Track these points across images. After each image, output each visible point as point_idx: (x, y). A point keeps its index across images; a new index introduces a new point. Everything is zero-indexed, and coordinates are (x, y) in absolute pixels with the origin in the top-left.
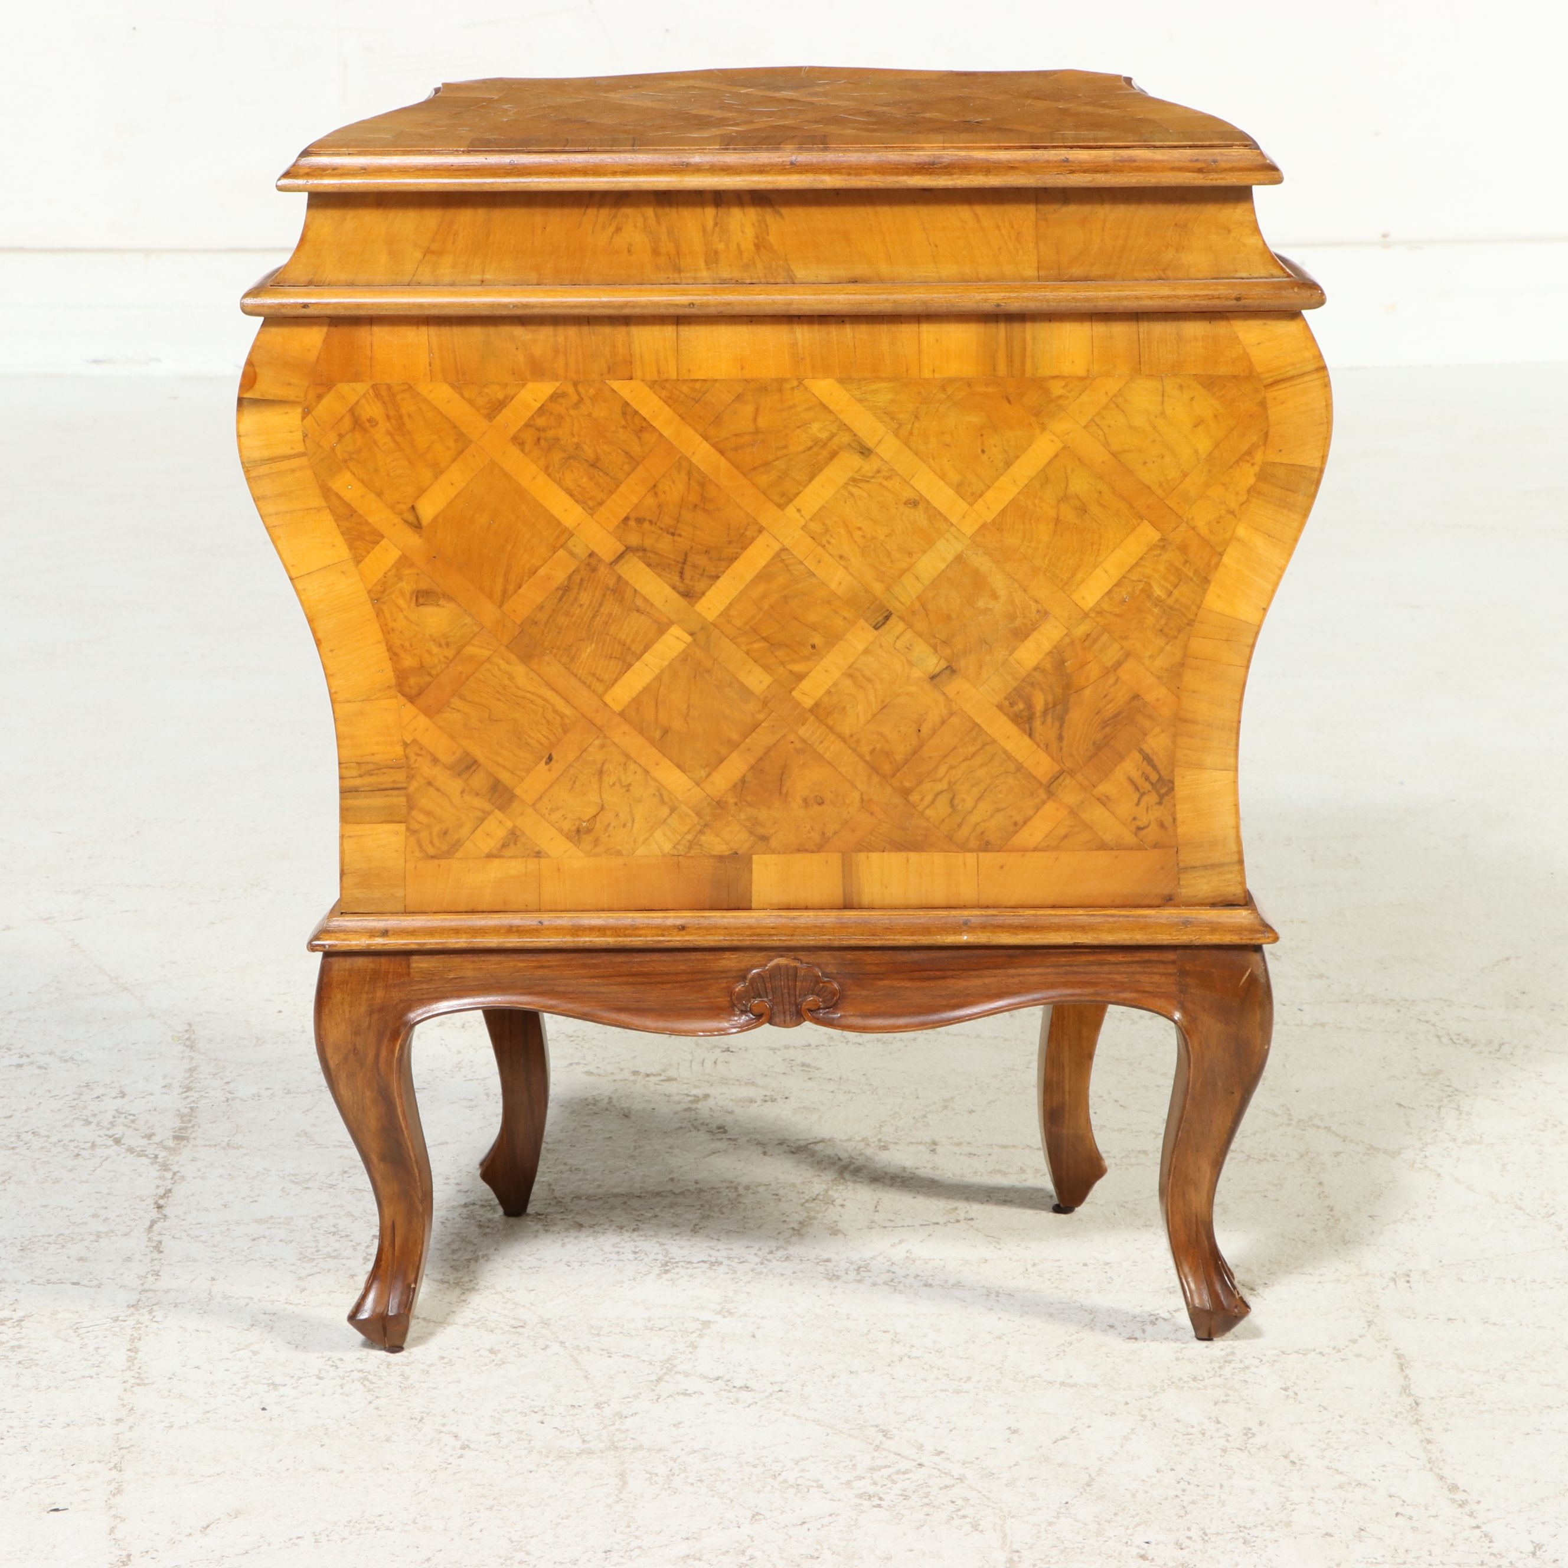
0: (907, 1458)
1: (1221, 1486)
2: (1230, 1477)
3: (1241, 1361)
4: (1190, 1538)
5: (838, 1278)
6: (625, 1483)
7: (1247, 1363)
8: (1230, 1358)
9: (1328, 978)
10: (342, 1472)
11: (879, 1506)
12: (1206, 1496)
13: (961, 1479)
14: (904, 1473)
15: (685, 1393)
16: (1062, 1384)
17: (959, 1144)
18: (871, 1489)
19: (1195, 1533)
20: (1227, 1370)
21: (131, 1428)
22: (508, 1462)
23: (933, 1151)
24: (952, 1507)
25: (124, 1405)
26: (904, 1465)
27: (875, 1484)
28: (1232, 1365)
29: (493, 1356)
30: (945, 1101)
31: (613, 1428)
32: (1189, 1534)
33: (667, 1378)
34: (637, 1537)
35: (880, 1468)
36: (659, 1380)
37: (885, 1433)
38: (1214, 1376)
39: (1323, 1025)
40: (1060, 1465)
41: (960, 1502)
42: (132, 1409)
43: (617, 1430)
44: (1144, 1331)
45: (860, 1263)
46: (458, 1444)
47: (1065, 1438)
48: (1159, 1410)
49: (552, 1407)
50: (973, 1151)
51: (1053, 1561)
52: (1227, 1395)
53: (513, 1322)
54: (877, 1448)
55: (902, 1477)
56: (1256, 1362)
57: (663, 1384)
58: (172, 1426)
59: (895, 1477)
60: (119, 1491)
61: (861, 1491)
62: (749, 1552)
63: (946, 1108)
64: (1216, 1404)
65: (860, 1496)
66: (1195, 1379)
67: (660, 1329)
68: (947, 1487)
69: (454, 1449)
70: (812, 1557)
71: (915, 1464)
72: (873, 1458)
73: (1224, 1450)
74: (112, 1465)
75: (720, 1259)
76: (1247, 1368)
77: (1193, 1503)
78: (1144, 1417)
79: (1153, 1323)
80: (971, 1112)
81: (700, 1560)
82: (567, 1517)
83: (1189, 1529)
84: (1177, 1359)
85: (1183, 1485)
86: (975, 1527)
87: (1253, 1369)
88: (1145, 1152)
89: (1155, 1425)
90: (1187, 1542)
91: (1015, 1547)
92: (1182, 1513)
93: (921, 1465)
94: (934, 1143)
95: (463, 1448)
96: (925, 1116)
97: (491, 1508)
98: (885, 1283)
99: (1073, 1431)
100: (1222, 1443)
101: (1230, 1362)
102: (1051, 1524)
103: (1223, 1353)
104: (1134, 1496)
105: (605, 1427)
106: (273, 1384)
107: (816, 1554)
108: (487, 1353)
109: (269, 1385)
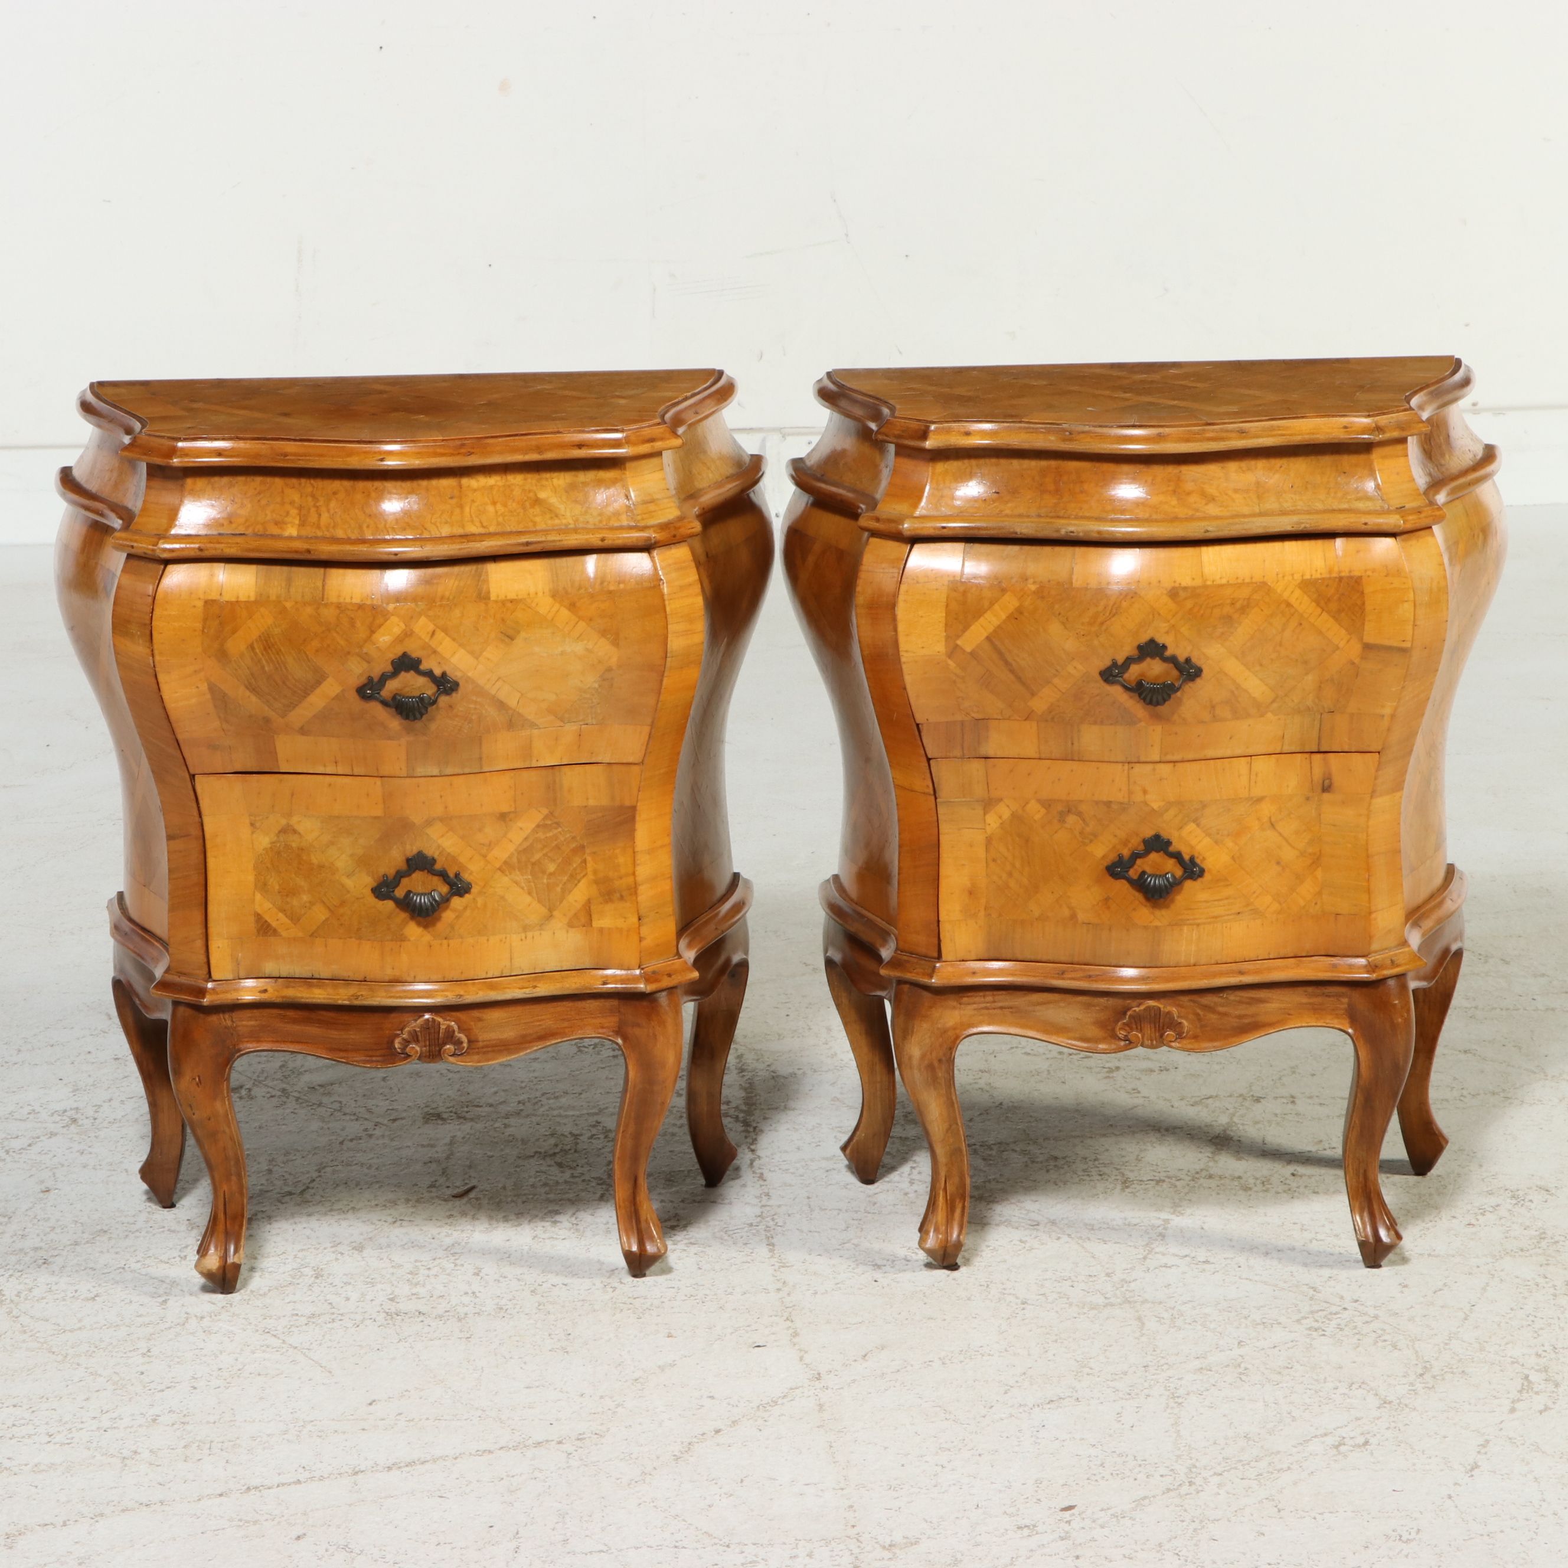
0: (1334, 1305)
1: (1559, 1319)
2: (1563, 1313)
3: (1552, 1238)
4: (1545, 1351)
5: (1250, 1189)
6: (1143, 1324)
7: (1557, 1238)
8: (1543, 1236)
9: (1548, 976)
10: (945, 1320)
11: (1324, 1335)
12: (1550, 1325)
13: (1376, 1317)
14: (1335, 1314)
15: (1166, 1266)
16: (1429, 1255)
17: (1311, 1097)
18: (1316, 1325)
19: (1547, 1348)
20: (1544, 1244)
21: (789, 1294)
22: (1057, 1312)
23: (1293, 1102)
24: (1374, 1335)
25: (778, 1280)
26: (1334, 1309)
27: (1317, 1321)
28: (1546, 1241)
29: (1023, 1245)
30: (1292, 1068)
31: (1123, 1289)
32: (1545, 1349)
33: (1150, 1256)
34: (1163, 1357)
35: (1318, 1311)
36: (1145, 1258)
37: (1315, 1289)
38: (1535, 1248)
39: (1553, 1010)
40: (1442, 1307)
41: (1380, 1332)
42: (784, 1283)
43: (1127, 1290)
44: (1478, 1220)
45: (1264, 1179)
46: (1019, 1301)
47: (1440, 1290)
48: (1502, 1270)
49: (1077, 1277)
50: (1322, 1102)
51: (1454, 1367)
52: (1548, 1260)
53: (1029, 1222)
54: (1311, 1299)
55: (1335, 1317)
56: (1563, 1238)
57: (1148, 1261)
58: (816, 1293)
59: (1329, 1317)
60: (796, 1334)
61: (1308, 1326)
62: (1243, 1365)
63: (1294, 1072)
64: (1541, 1266)
65: (1310, 1329)
66: (1522, 1250)
67: (1135, 1225)
68: (1367, 1322)
69: (1017, 1304)
70: (1288, 1368)
71: (1340, 1308)
72: (1311, 1305)
73: (1555, 1295)
74: (785, 1318)
75: (1162, 1178)
76: (1557, 1242)
77: (1542, 1329)
78: (1493, 1275)
79: (1483, 1214)
80: (1313, 1075)
81: (1211, 1370)
82: (1111, 1346)
83: (1543, 1345)
84: (1506, 1238)
85: (1531, 1318)
86: (1395, 1347)
87: (1561, 1243)
88: (1447, 1100)
89: (1502, 1280)
90: (1544, 1354)
91: (1426, 1359)
92: (1535, 1335)
93: (1345, 1309)
94: (1293, 1097)
95: (1023, 1303)
96: (1280, 1079)
97: (1056, 1341)
98: (1285, 1192)
99: (1445, 1285)
100: (1552, 1290)
101: (1544, 1238)
102: (1446, 1344)
103: (1537, 1233)
104: (1499, 1325)
105: (1117, 1289)
106: (876, 1265)
107: (1290, 1366)
108: (1018, 1243)
109: (874, 1265)
